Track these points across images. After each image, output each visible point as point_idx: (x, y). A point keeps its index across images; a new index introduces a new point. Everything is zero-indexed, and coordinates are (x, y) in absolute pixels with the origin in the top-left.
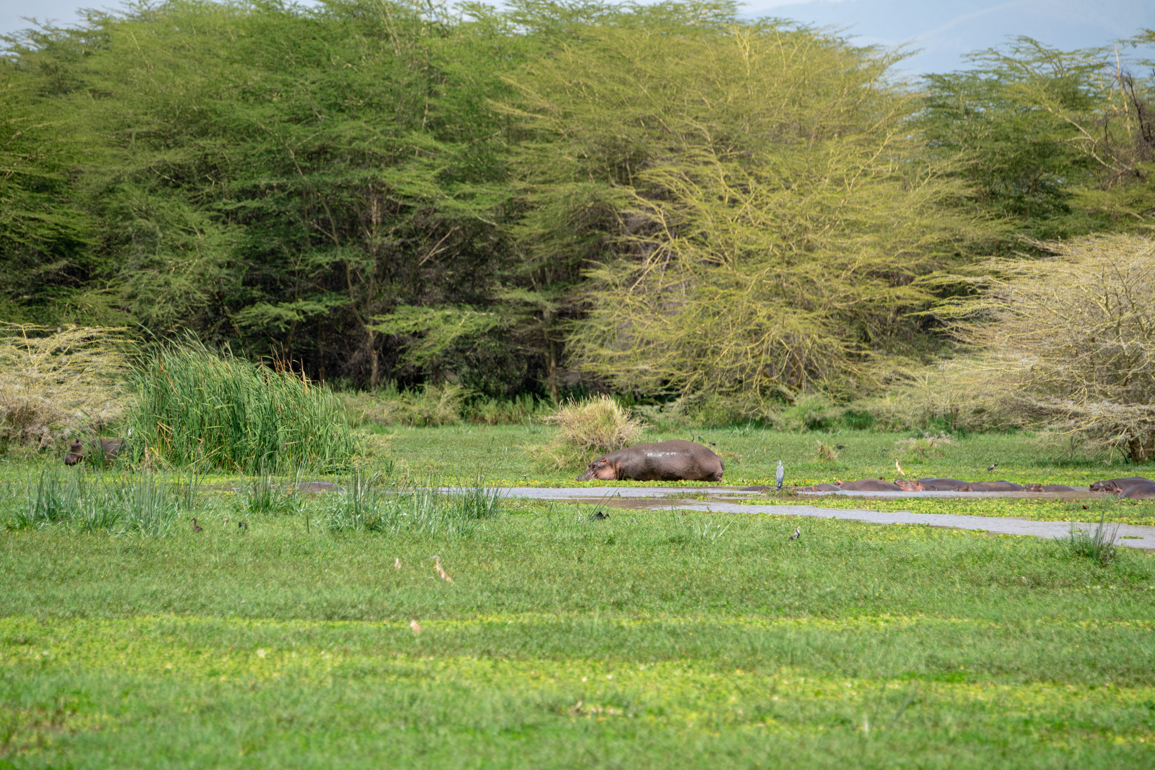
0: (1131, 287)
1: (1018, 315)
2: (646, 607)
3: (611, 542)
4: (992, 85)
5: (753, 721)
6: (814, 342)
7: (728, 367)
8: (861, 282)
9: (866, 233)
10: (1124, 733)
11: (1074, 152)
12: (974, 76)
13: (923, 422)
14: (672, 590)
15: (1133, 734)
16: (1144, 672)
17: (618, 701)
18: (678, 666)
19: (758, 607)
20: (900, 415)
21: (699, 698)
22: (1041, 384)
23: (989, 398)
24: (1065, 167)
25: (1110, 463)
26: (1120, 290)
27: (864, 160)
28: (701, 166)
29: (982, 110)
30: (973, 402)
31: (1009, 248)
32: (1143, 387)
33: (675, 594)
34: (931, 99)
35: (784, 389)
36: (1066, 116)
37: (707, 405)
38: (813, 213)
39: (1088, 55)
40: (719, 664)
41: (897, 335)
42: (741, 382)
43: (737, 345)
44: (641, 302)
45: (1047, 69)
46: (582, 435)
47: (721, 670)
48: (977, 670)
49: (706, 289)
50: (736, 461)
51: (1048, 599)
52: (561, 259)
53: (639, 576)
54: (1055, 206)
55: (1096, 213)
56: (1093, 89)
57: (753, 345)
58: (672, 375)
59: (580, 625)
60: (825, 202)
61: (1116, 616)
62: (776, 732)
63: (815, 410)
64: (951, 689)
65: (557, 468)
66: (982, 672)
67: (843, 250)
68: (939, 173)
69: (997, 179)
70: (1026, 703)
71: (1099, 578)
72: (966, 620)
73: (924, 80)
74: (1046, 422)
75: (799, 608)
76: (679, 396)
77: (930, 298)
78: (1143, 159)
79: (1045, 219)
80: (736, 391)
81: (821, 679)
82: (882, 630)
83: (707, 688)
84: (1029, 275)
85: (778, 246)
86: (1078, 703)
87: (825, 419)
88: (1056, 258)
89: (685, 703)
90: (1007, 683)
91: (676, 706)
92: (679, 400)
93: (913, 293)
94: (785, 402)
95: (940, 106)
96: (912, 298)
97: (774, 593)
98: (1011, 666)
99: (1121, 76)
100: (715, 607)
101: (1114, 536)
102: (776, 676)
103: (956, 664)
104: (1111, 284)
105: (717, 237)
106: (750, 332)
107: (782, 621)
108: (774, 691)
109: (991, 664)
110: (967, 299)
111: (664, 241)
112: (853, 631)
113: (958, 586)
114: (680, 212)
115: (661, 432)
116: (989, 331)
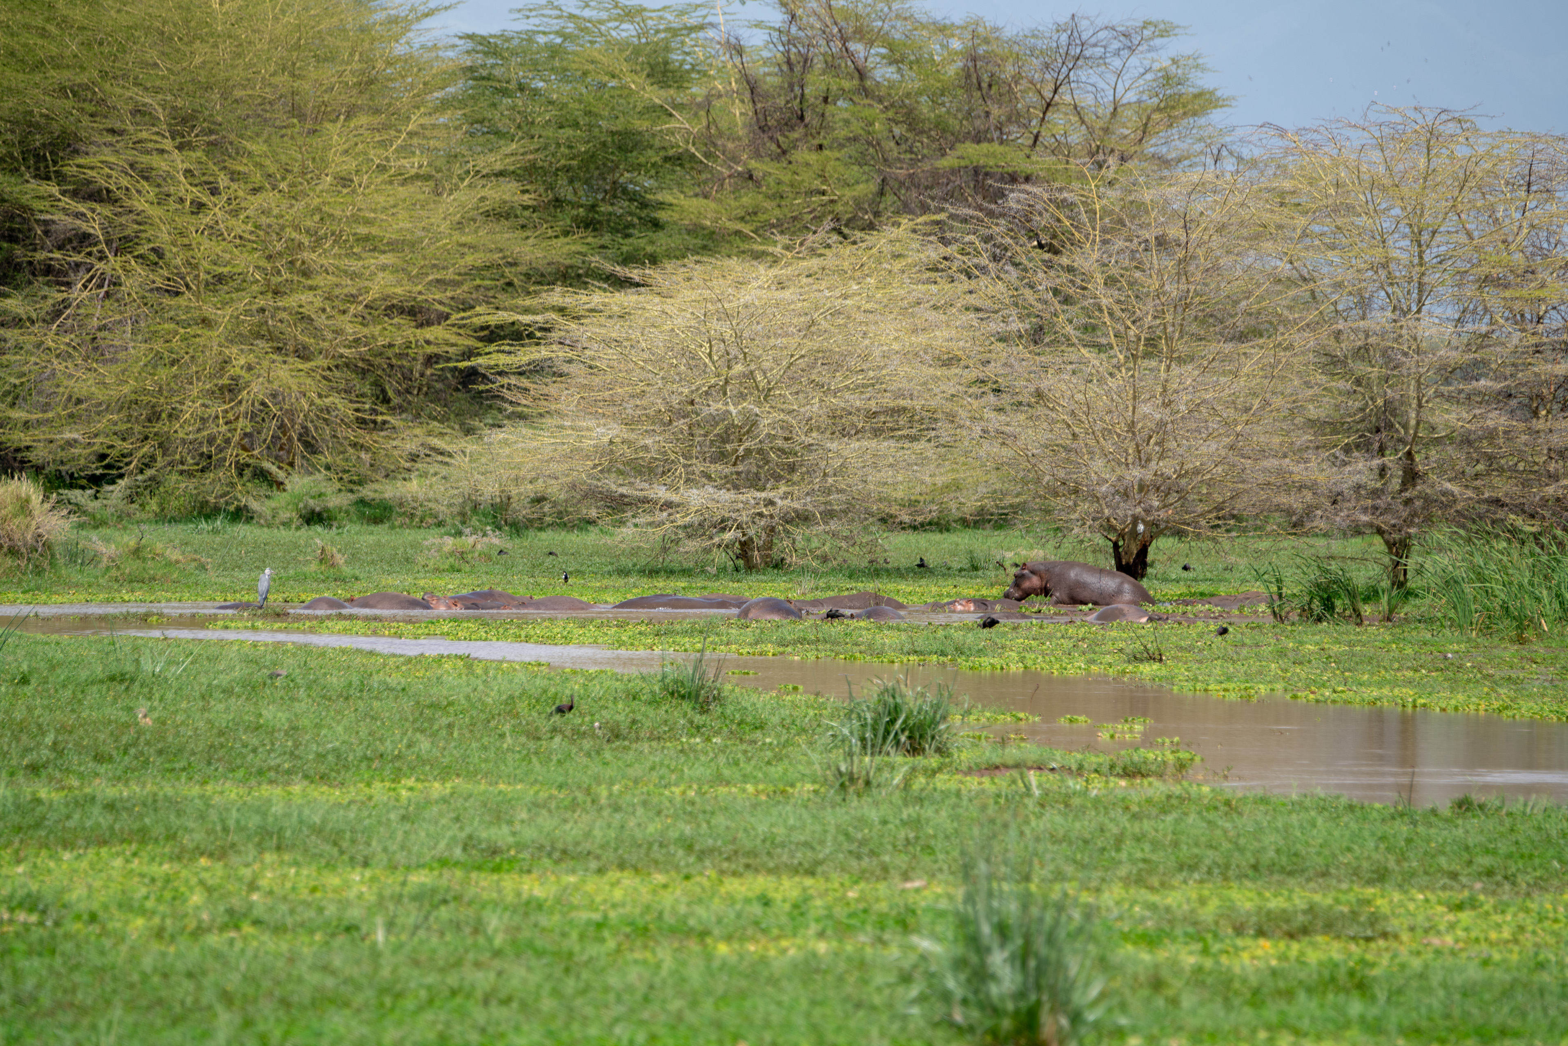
0: (742, 331)
1: (591, 367)
2: (74, 772)
3: (25, 681)
4: (554, 51)
5: (223, 928)
6: (312, 404)
7: (191, 437)
8: (377, 320)
9: (384, 252)
10: (728, 938)
11: (666, 144)
12: (529, 37)
13: (463, 514)
14: (111, 748)
15: (742, 939)
16: (756, 855)
17: (31, 903)
18: (118, 854)
19: (232, 770)
20: (430, 505)
21: (147, 898)
22: (622, 463)
23: (553, 482)
24: (654, 165)
25: (714, 571)
26: (728, 334)
27: (380, 151)
28: (153, 156)
29: (541, 84)
30: (530, 487)
31: (579, 276)
32: (759, 467)
33: (114, 753)
34: (471, 69)
35: (267, 465)
36: (654, 95)
37: (161, 489)
38: (310, 224)
39: (682, 13)
40: (177, 850)
41: (426, 393)
43: (203, 405)
44: (68, 344)
45: (627, 31)
47: (179, 858)
48: (533, 855)
49: (159, 328)
50: (202, 567)
51: (630, 756)
53: (62, 729)
54: (640, 218)
55: (695, 230)
56: (688, 58)
57: (226, 407)
58: (110, 447)
60: (326, 209)
61: (720, 779)
62: (255, 944)
63: (313, 497)
64: (498, 881)
66: (540, 858)
67: (354, 276)
68: (484, 172)
69: (562, 180)
70: (598, 899)
71: (698, 728)
72: (519, 787)
73: (462, 42)
74: (629, 514)
75: (289, 772)
76: (121, 476)
77: (471, 343)
78: (757, 155)
79: (628, 236)
80: (202, 471)
81: (319, 870)
82: (404, 801)
83: (159, 884)
84: (606, 313)
85: (261, 269)
86: (667, 899)
87: (327, 510)
88: (642, 289)
89: (128, 906)
90: (573, 871)
91: (114, 910)
92: (122, 483)
93: (447, 336)
94: (271, 485)
95: (483, 78)
96: (447, 343)
97: (254, 751)
98: (579, 849)
99: (728, 41)
100: (173, 770)
101: (718, 671)
102: (256, 866)
103: (505, 848)
104: (716, 326)
105: (176, 255)
106: (221, 389)
107: (266, 790)
108: (253, 886)
109: (553, 848)
110: (523, 345)
111: (100, 259)
112: (363, 803)
113: (509, 740)
114: (123, 220)
115: (96, 527)
116: (552, 390)
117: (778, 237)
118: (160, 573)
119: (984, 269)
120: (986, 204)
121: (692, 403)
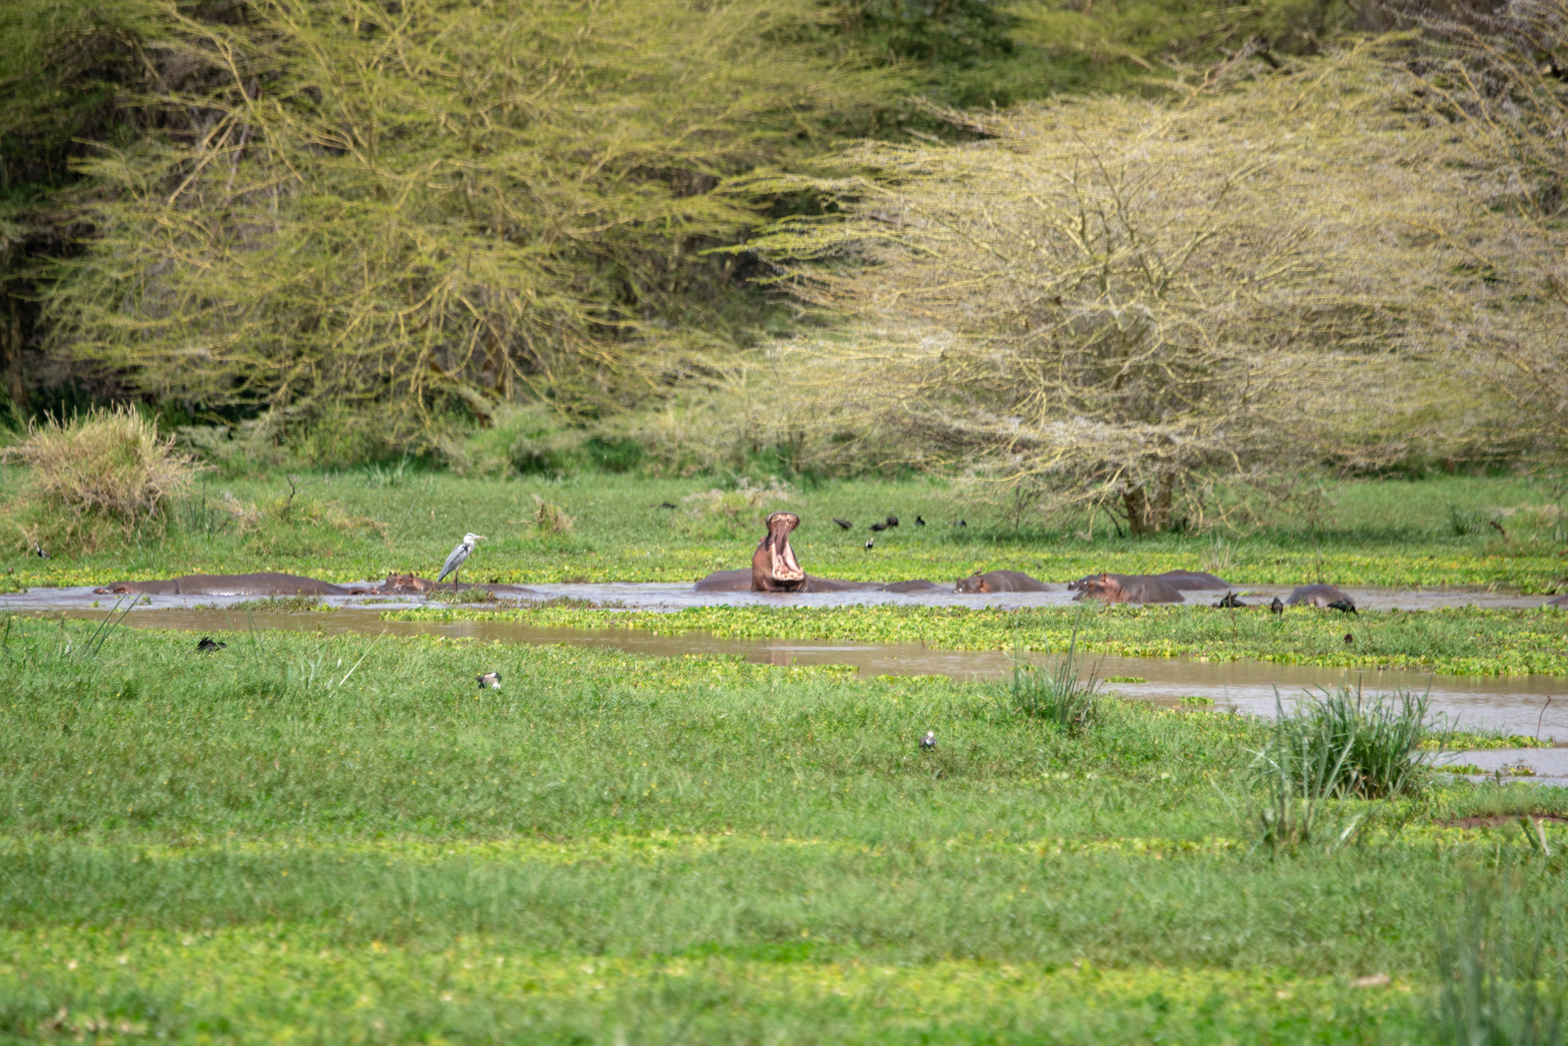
0: (1127, 200)
1: (916, 252)
2: (197, 822)
3: (130, 694)
6: (528, 305)
7: (361, 352)
8: (619, 188)
9: (626, 92)
13: (738, 459)
14: (249, 789)
16: (1147, 939)
17: (138, 1007)
18: (258, 937)
19: (418, 819)
20: (693, 446)
21: (298, 999)
22: (959, 386)
23: (862, 413)
25: (1089, 537)
26: (1108, 204)
30: (830, 419)
31: (900, 124)
32: (1153, 390)
33: (254, 795)
35: (465, 390)
37: (321, 426)
38: (525, 53)
40: (339, 932)
41: (686, 290)
43: (377, 308)
44: (190, 224)
46: (75, 485)
47: (343, 942)
48: (833, 938)
49: (316, 200)
50: (376, 534)
51: (971, 799)
52: (30, 137)
53: (182, 762)
55: (1062, 56)
57: (409, 310)
58: (250, 367)
59: (65, 857)
60: (547, 31)
61: (1096, 832)
63: (530, 436)
64: (785, 975)
65: (24, 549)
66: (844, 941)
67: (588, 125)
70: (926, 1000)
71: (1066, 759)
72: (814, 842)
74: (968, 458)
75: (495, 821)
76: (265, 408)
77: (747, 218)
79: (967, 67)
80: (377, 400)
81: (536, 957)
82: (655, 863)
83: (315, 979)
84: (937, 176)
85: (457, 117)
86: (1022, 999)
87: (548, 453)
88: (987, 142)
89: (271, 1011)
90: (890, 962)
91: (252, 1016)
92: (266, 417)
93: (716, 211)
94: (472, 420)
96: (716, 219)
97: (447, 791)
98: (898, 929)
100: (332, 820)
102: (450, 955)
103: (794, 928)
104: (1091, 193)
105: (338, 98)
106: (403, 284)
107: (466, 848)
108: (444, 983)
109: (861, 928)
110: (819, 222)
111: (235, 104)
112: (598, 864)
113: (800, 776)
114: (265, 49)
115: (230, 479)
116: (860, 284)
117: (1178, 67)
118: (318, 543)
119: (1473, 109)
120: (1476, 15)
121: (1058, 301)
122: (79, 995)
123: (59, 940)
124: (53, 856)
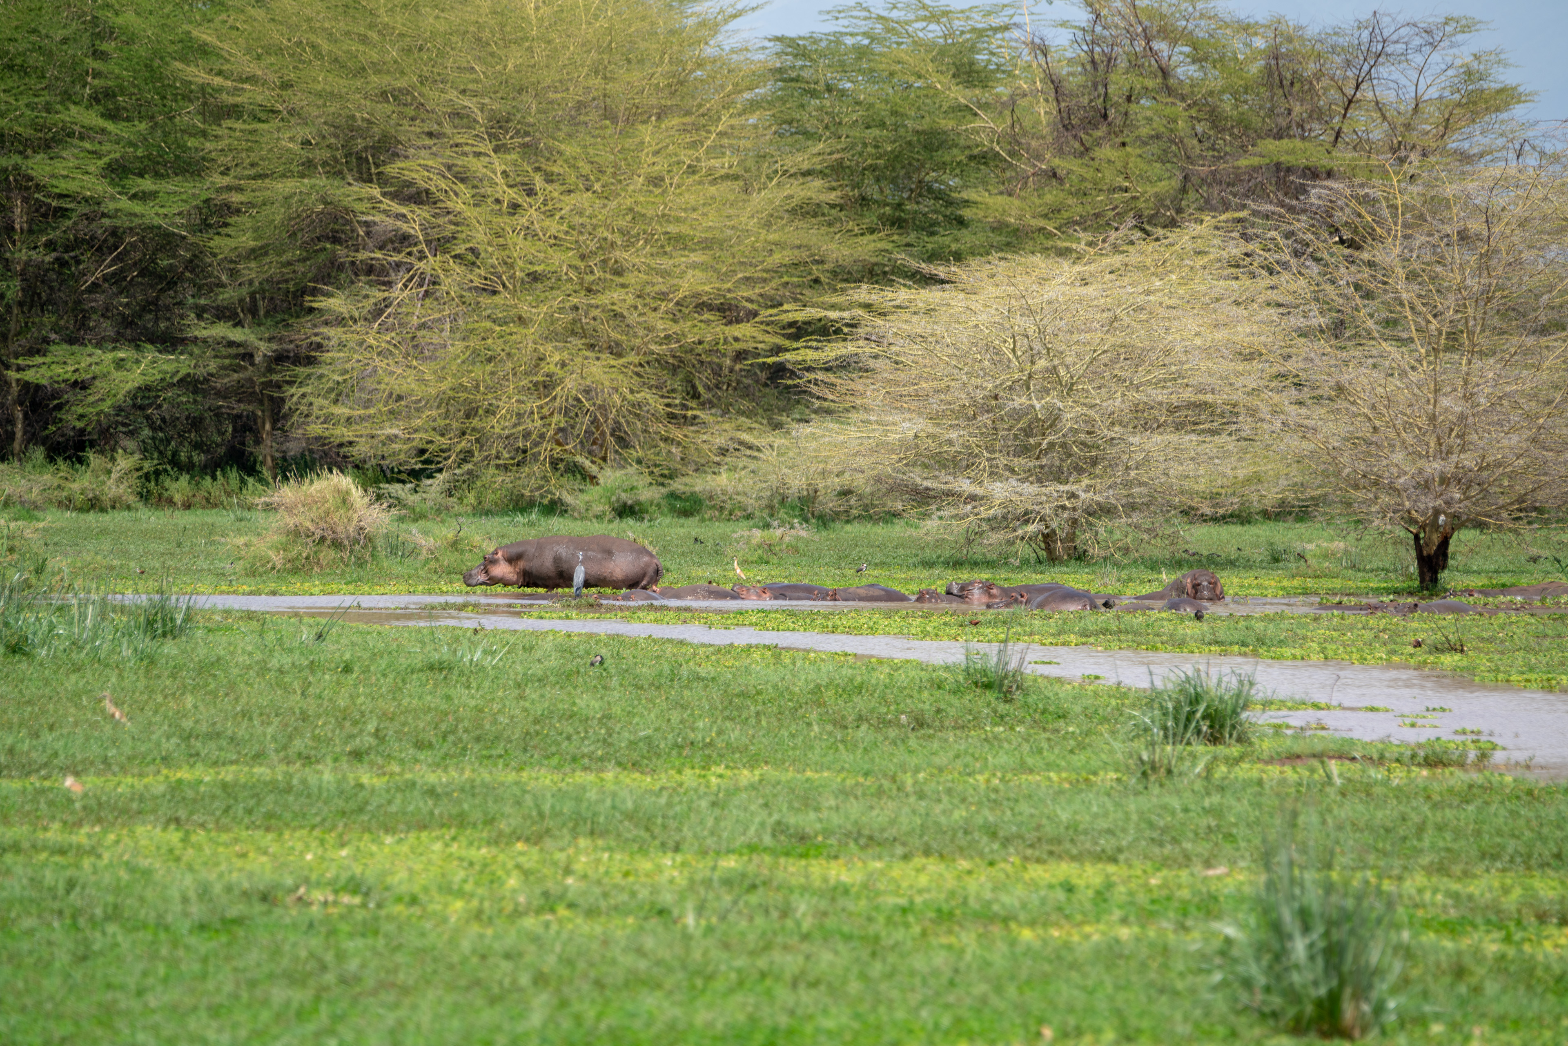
0: (1045, 327)
1: (896, 363)
2: (394, 758)
3: (347, 669)
4: (861, 52)
5: (539, 911)
6: (624, 399)
7: (507, 432)
8: (687, 318)
9: (694, 250)
10: (1032, 924)
11: (971, 143)
12: (837, 38)
13: (771, 507)
14: (430, 735)
15: (1046, 925)
16: (1059, 842)
17: (355, 886)
18: (438, 838)
19: (547, 757)
20: (739, 498)
21: (465, 881)
22: (927, 456)
23: (860, 475)
24: (959, 164)
25: (1017, 563)
26: (1031, 330)
27: (691, 152)
28: (471, 158)
29: (848, 85)
30: (837, 480)
31: (885, 273)
32: (1062, 460)
33: (434, 740)
34: (780, 70)
35: (579, 459)
36: (960, 95)
37: (479, 484)
38: (622, 223)
39: (988, 14)
40: (494, 834)
41: (735, 389)
42: (525, 451)
43: (518, 401)
44: (389, 342)
45: (934, 31)
46: (308, 524)
47: (497, 843)
48: (839, 841)
49: (477, 325)
51: (936, 745)
52: (278, 283)
53: (385, 716)
54: (945, 216)
55: (999, 227)
56: (994, 59)
57: (541, 402)
58: (431, 442)
59: (304, 782)
60: (638, 208)
61: (1024, 768)
62: (570, 926)
63: (625, 491)
64: (806, 867)
65: (273, 568)
66: (847, 844)
67: (665, 274)
68: (792, 171)
69: (869, 179)
70: (904, 884)
71: (1002, 717)
72: (826, 774)
73: (771, 44)
74: (934, 507)
76: (440, 470)
77: (779, 339)
78: (1061, 153)
79: (933, 234)
80: (518, 465)
81: (632, 854)
82: (714, 789)
83: (477, 867)
84: (912, 310)
85: (576, 268)
86: (972, 885)
87: (639, 503)
88: (947, 286)
89: (447, 889)
90: (880, 858)
91: (434, 893)
92: (440, 477)
93: (756, 333)
94: (584, 479)
95: (792, 80)
96: (756, 340)
97: (569, 738)
98: (886, 835)
99: (1033, 42)
100: (490, 757)
101: (1022, 661)
102: (571, 851)
103: (812, 834)
104: (1020, 322)
105: (491, 255)
106: (536, 384)
107: (581, 777)
108: (568, 871)
109: (859, 834)
110: (829, 341)
111: (420, 259)
112: (674, 790)
113: (816, 728)
114: (440, 221)
115: (416, 520)
116: (857, 385)
117: (1082, 235)
119: (1285, 265)
120: (1287, 201)
122: (314, 877)
123: (299, 839)
124: (295, 781)
